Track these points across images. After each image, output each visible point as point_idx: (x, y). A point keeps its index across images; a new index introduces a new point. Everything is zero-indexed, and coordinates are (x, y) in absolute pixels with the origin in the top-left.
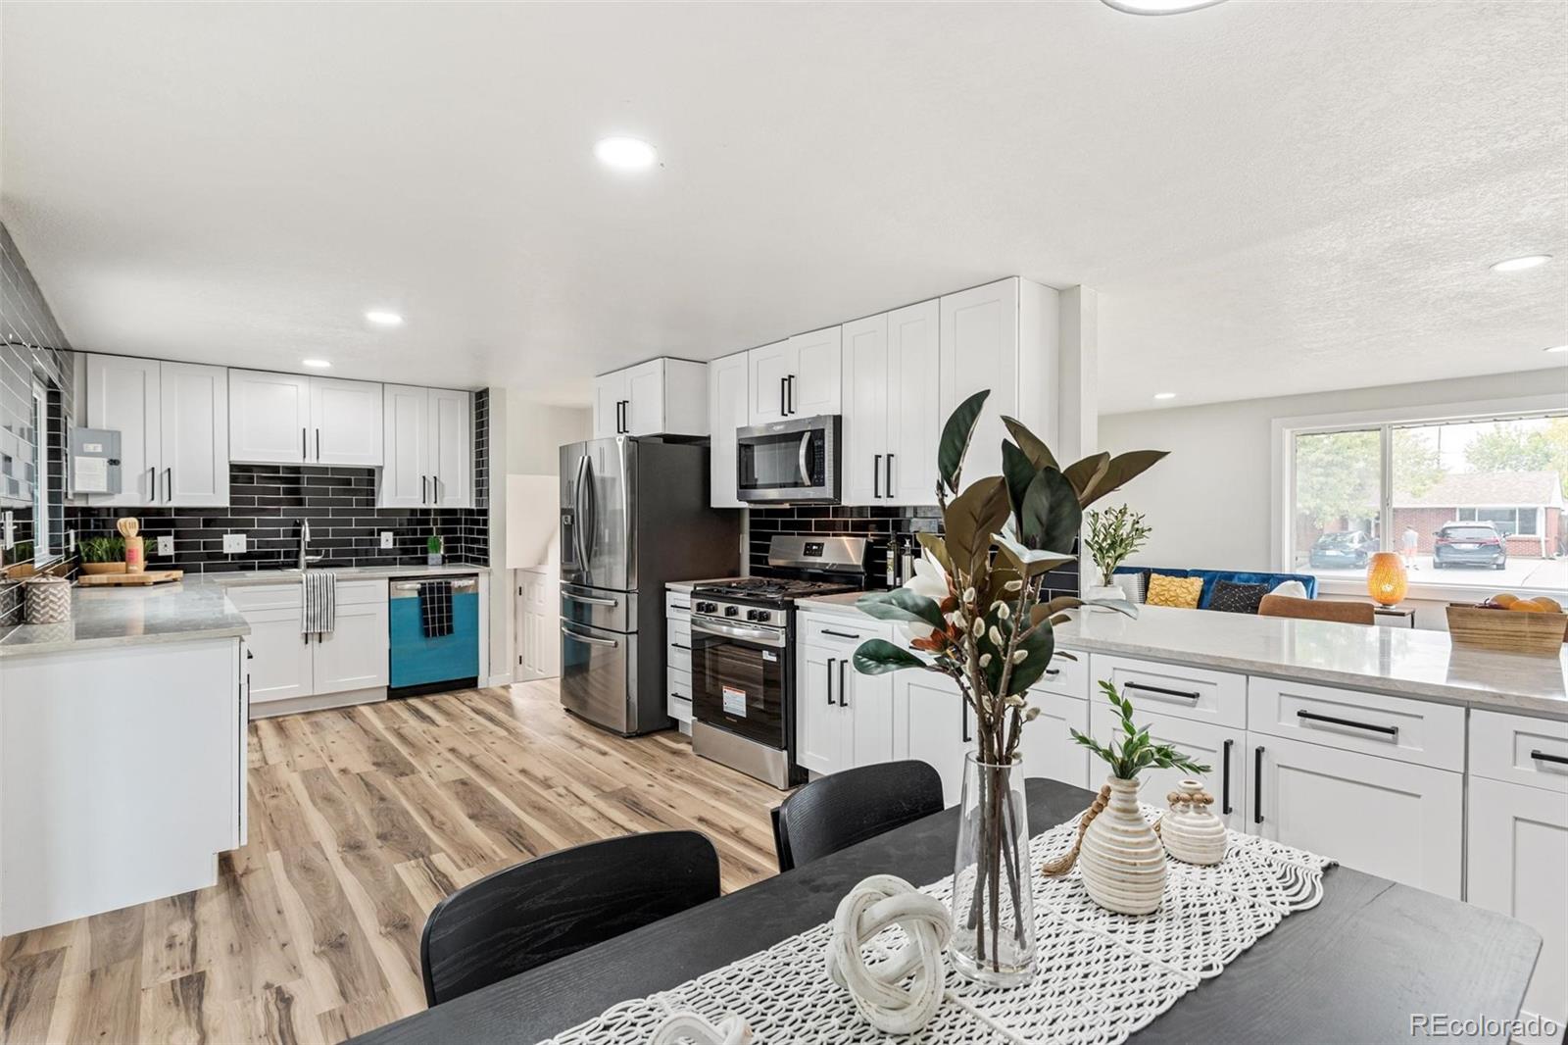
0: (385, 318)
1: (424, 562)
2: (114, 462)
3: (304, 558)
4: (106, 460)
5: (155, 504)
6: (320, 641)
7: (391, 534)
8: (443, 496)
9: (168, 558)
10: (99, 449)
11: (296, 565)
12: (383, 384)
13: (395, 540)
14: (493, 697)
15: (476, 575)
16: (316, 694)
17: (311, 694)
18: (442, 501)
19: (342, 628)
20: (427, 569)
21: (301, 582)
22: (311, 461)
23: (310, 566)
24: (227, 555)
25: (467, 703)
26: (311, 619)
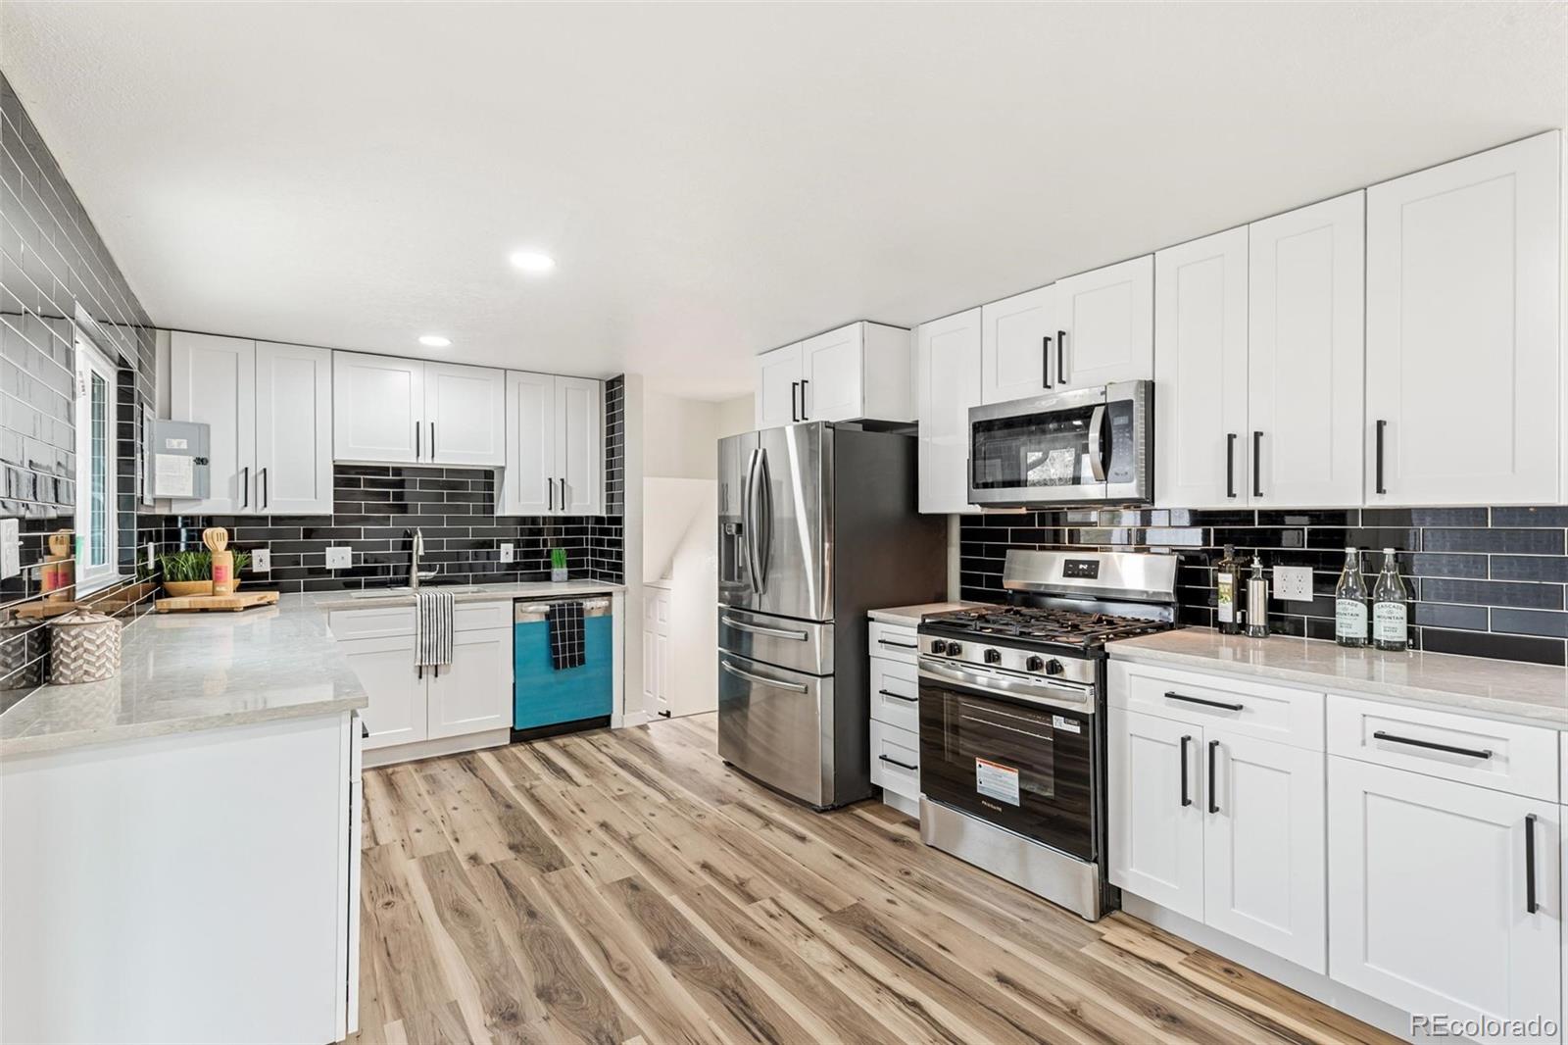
0: (532, 262)
1: (548, 577)
2: (201, 461)
3: (416, 575)
4: (192, 458)
5: (249, 511)
6: (436, 676)
7: (511, 546)
8: (571, 502)
9: (264, 575)
10: (184, 446)
11: (406, 583)
12: (506, 370)
13: (515, 553)
14: (631, 741)
15: (609, 594)
16: (430, 739)
17: (425, 739)
18: (569, 507)
19: (462, 658)
20: (550, 588)
21: (416, 605)
22: (425, 461)
23: (423, 583)
24: (330, 571)
25: (604, 749)
26: (426, 650)
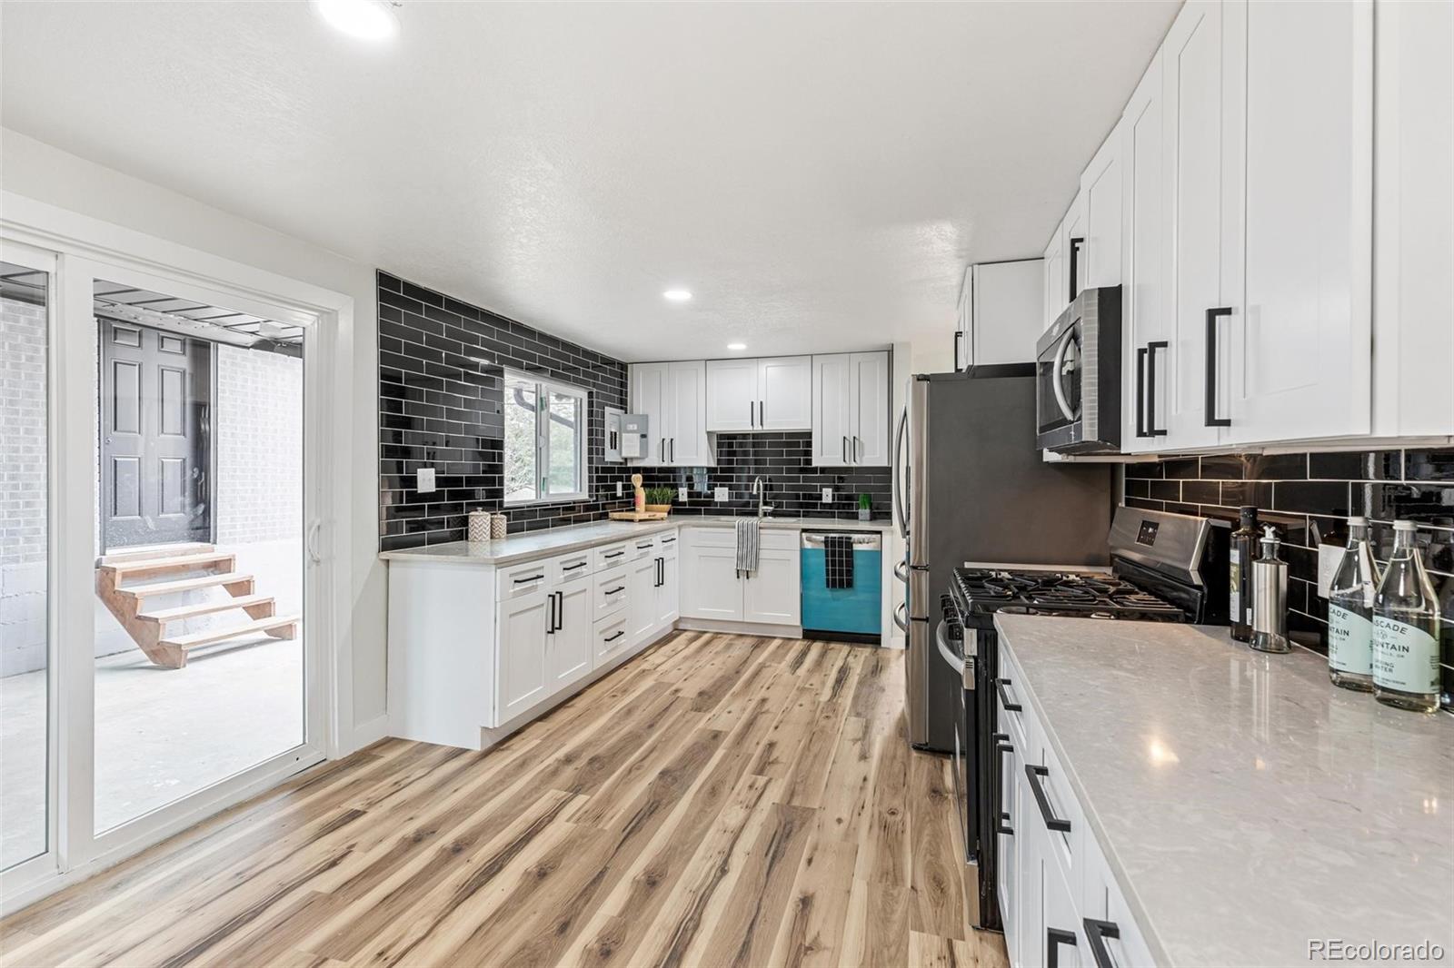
1: (855, 517)
2: (644, 436)
3: (762, 508)
4: (639, 435)
5: (665, 464)
6: (748, 578)
7: (830, 490)
8: (863, 455)
9: (684, 504)
10: (636, 428)
11: (755, 514)
12: (812, 355)
13: (833, 495)
14: (878, 658)
15: (880, 533)
16: (746, 621)
17: (741, 620)
18: (861, 461)
19: (764, 568)
20: (858, 524)
21: (734, 527)
22: (758, 428)
23: (765, 514)
24: (717, 503)
25: (850, 658)
26: (740, 559)
